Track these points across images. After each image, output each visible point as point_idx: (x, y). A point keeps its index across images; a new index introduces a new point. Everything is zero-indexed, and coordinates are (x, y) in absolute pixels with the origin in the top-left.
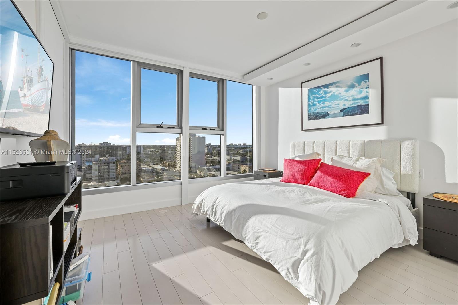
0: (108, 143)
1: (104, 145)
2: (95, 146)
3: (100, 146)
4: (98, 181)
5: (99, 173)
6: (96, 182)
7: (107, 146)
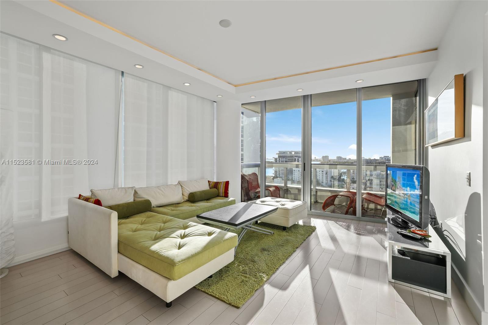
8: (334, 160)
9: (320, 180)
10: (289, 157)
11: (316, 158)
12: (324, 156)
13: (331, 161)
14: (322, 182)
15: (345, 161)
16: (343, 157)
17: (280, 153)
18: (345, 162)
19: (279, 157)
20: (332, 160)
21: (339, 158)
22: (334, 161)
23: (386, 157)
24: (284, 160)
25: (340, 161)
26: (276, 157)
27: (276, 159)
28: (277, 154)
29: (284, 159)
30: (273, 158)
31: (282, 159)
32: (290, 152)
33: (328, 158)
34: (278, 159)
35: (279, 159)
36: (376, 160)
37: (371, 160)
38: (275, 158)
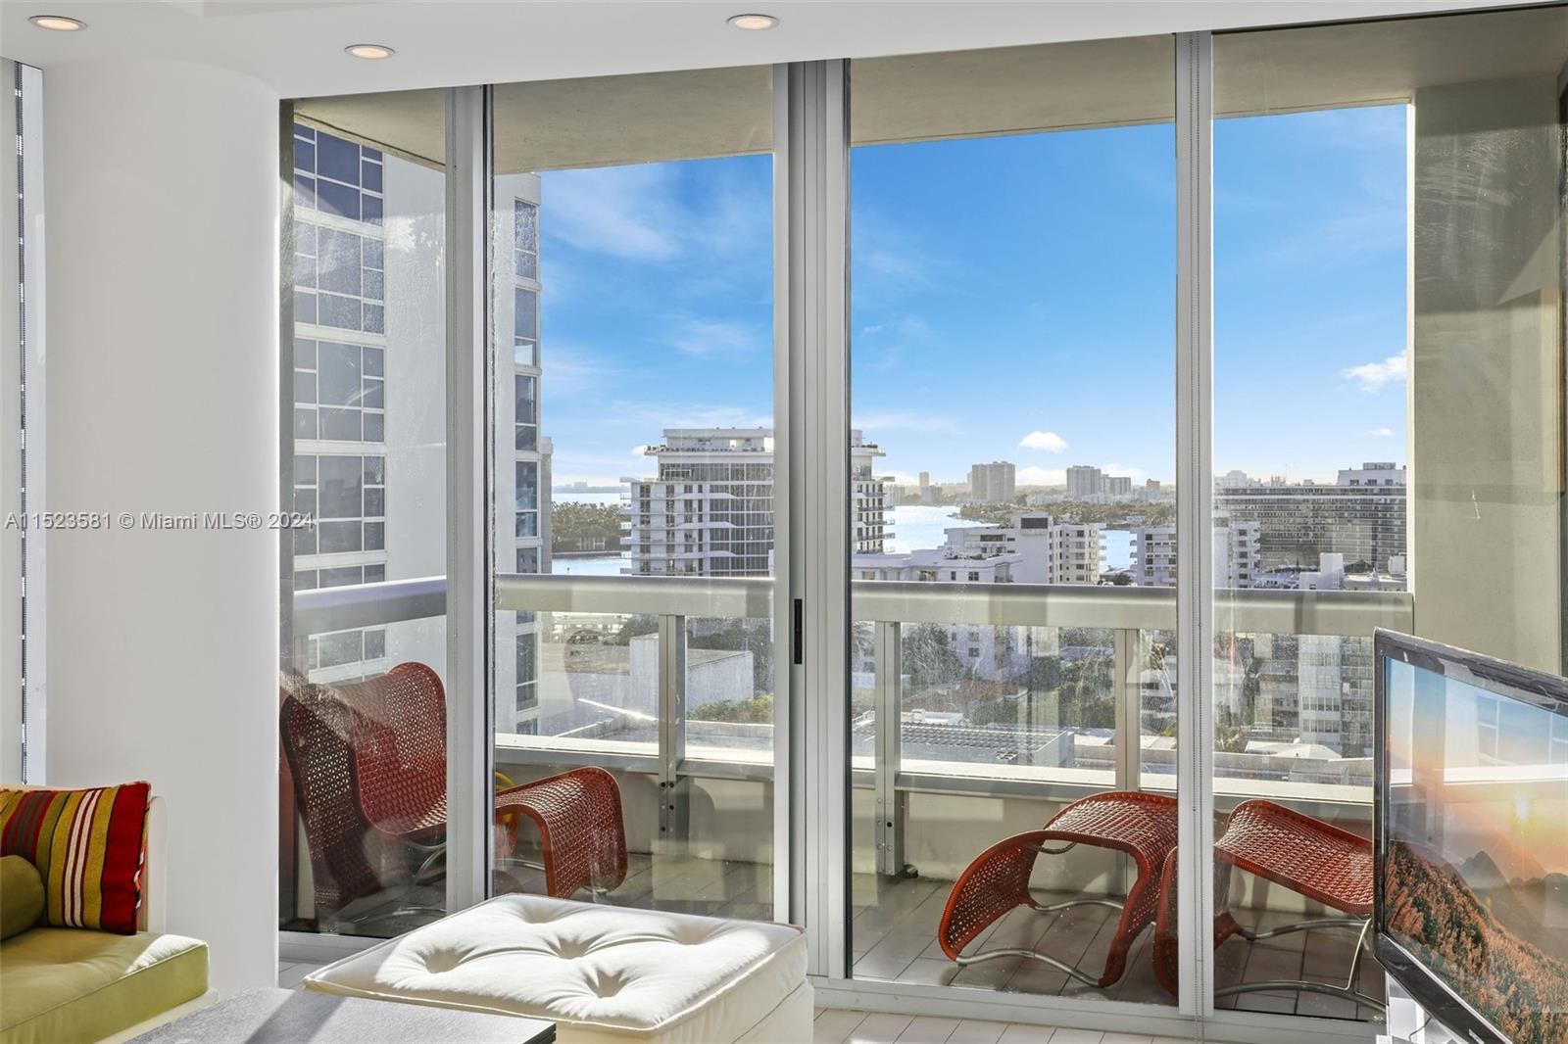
0: (1392, 466)
1: (1372, 482)
2: (1310, 491)
3: (1344, 492)
4: (1335, 737)
5: (1344, 679)
6: (1329, 744)
7: (1382, 492)
8: (1054, 491)
9: (954, 638)
10: (738, 472)
11: (932, 483)
12: (984, 467)
13: (1030, 500)
14: (974, 652)
15: (1126, 498)
16: (1113, 474)
17: (675, 441)
18: (1123, 507)
19: (668, 472)
20: (1038, 491)
21: (1084, 477)
22: (1050, 499)
23: (1377, 467)
24: (707, 495)
25: (1086, 498)
26: (642, 478)
27: (645, 489)
28: (650, 451)
29: (706, 487)
30: (622, 480)
31: (688, 489)
32: (748, 440)
33: (1013, 479)
34: (658, 493)
35: (670, 490)
36: (1318, 491)
37: (1288, 491)
38: (634, 484)
